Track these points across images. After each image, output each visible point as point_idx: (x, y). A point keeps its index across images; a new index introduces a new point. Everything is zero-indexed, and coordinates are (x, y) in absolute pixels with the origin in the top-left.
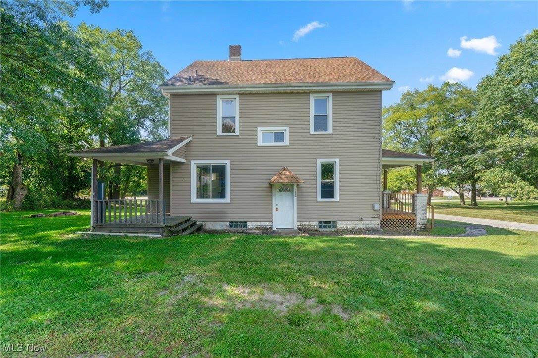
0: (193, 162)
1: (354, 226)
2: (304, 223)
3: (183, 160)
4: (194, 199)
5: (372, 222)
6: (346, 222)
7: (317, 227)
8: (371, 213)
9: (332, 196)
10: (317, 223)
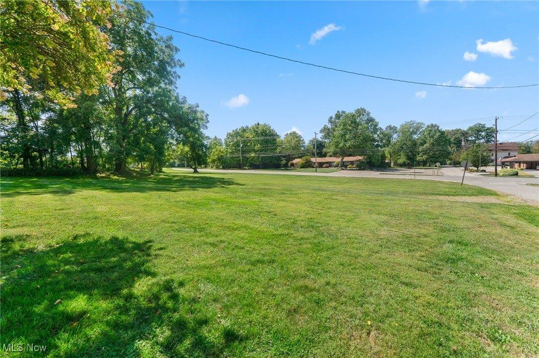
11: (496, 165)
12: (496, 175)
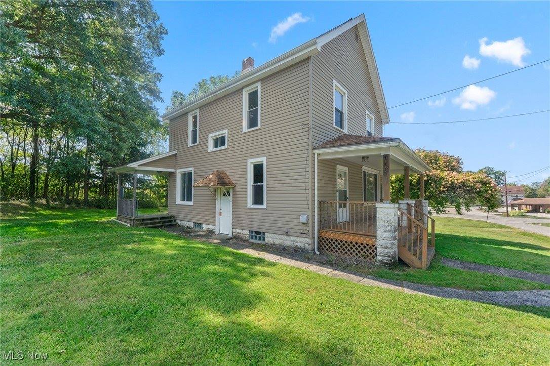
0: (178, 171)
1: (281, 241)
2: (238, 231)
3: (173, 170)
4: (179, 201)
5: (301, 239)
6: (273, 235)
7: (247, 237)
8: (300, 227)
9: (262, 203)
10: (248, 232)
11: (507, 206)
12: (508, 215)
